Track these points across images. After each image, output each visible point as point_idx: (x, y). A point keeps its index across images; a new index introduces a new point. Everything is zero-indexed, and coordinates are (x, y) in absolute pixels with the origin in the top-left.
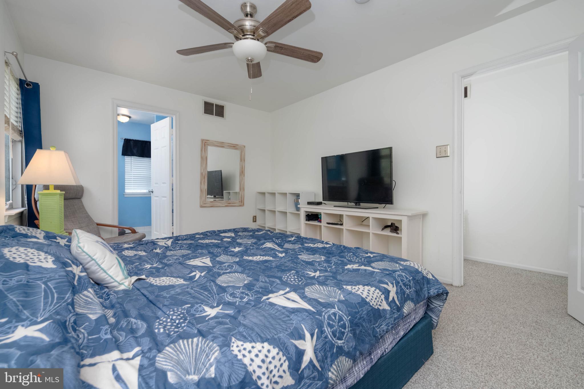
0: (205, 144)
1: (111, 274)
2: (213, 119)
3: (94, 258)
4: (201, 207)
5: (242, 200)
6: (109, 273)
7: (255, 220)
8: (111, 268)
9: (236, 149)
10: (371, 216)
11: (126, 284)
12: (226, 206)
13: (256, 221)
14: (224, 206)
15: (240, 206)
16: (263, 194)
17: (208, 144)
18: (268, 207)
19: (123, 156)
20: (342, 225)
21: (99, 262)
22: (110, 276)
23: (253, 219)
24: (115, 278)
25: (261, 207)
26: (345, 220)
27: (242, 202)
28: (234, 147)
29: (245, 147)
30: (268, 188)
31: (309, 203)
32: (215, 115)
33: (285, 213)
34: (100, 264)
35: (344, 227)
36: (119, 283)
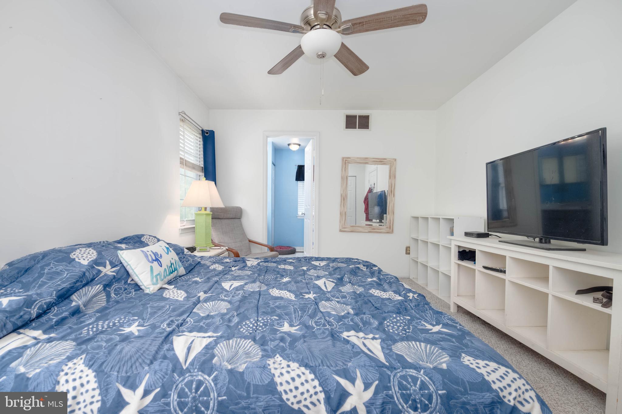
0: (346, 162)
1: (141, 279)
2: (357, 132)
3: (129, 263)
4: (341, 231)
5: (390, 226)
6: (139, 277)
7: (408, 252)
8: (142, 273)
9: (384, 164)
10: (552, 264)
11: (151, 289)
12: (370, 232)
13: (409, 254)
14: (367, 231)
15: (387, 233)
16: (417, 218)
17: (349, 162)
18: (422, 237)
19: (297, 181)
20: (504, 272)
21: (132, 267)
22: (140, 280)
23: (406, 250)
24: (143, 282)
25: (414, 236)
26: (509, 266)
27: (390, 228)
28: (381, 161)
29: (395, 160)
30: (430, 211)
31: (467, 234)
32: (359, 128)
33: (437, 246)
34: (133, 269)
35: (507, 277)
36: (146, 288)
